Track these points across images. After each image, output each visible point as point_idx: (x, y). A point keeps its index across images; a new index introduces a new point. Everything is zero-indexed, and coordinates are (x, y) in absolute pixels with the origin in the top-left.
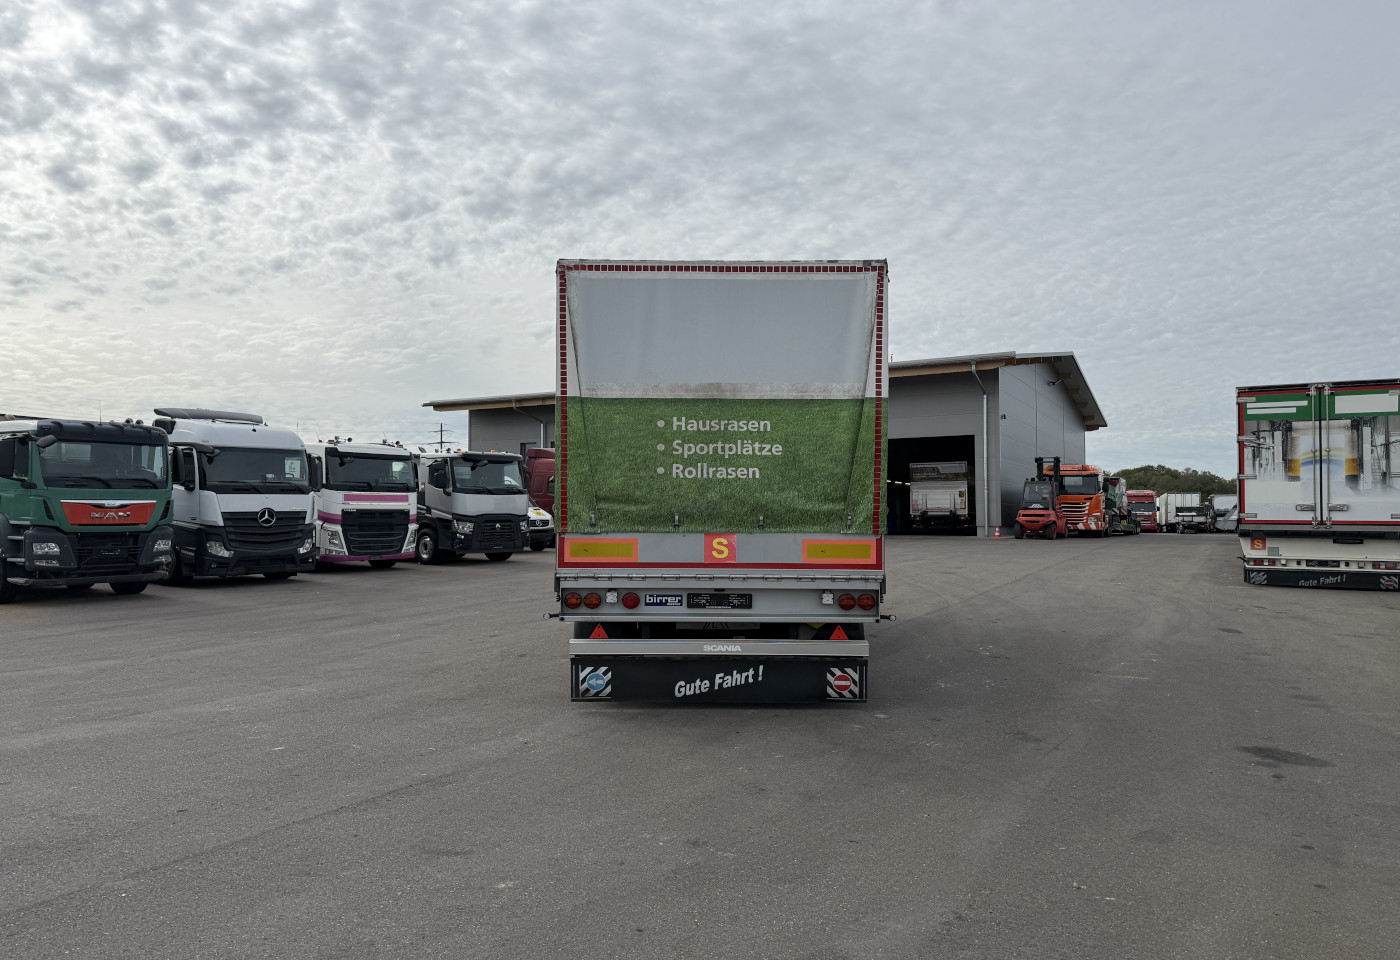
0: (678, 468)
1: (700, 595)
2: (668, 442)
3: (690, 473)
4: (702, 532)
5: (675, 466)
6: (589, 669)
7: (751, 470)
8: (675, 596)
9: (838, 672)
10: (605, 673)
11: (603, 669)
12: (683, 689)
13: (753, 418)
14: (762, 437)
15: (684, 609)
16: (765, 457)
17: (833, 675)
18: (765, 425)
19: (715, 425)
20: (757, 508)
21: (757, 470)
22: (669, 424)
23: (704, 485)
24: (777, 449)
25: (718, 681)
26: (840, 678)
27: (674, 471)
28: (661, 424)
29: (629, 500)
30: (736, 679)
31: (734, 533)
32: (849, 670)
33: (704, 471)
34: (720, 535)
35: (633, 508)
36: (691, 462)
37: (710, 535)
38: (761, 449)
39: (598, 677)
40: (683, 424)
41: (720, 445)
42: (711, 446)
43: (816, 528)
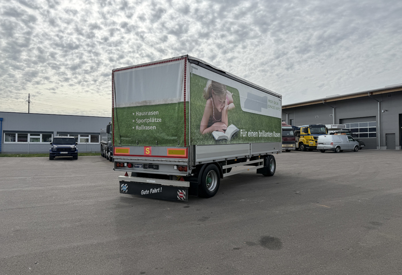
0: (137, 127)
1: (147, 165)
2: (135, 119)
3: (140, 128)
4: (143, 146)
5: (137, 126)
6: (123, 184)
7: (154, 127)
8: (141, 165)
9: (180, 192)
10: (126, 186)
11: (126, 185)
12: (143, 192)
13: (154, 111)
14: (156, 116)
15: (143, 169)
16: (157, 123)
17: (179, 192)
18: (157, 113)
19: (145, 114)
20: (155, 138)
21: (155, 127)
22: (135, 114)
23: (143, 131)
24: (160, 120)
25: (151, 191)
26: (181, 193)
27: (137, 128)
28: (134, 114)
29: (127, 137)
30: (155, 191)
31: (150, 146)
32: (183, 191)
33: (143, 128)
34: (147, 147)
35: (127, 139)
36: (140, 125)
37: (146, 147)
38: (157, 120)
39: (125, 187)
40: (138, 113)
41: (146, 119)
42: (145, 120)
43: (171, 145)
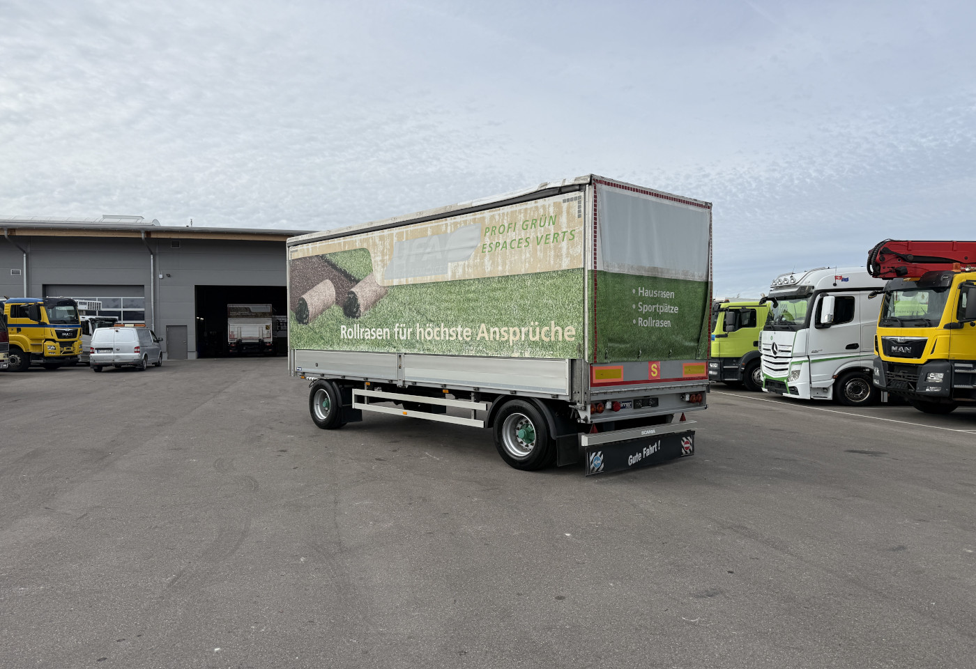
1: (638, 400)
2: (637, 304)
3: (645, 322)
4: (647, 361)
5: (639, 319)
6: (594, 454)
7: (667, 322)
8: (629, 402)
9: (685, 440)
10: (600, 456)
11: (600, 453)
12: (632, 460)
13: (668, 290)
14: (671, 302)
15: (631, 410)
16: (672, 314)
17: (684, 441)
18: (672, 295)
19: (655, 293)
20: (671, 345)
21: (670, 322)
22: (637, 291)
23: (651, 330)
24: (676, 309)
25: (644, 452)
26: (686, 443)
27: (639, 322)
28: (634, 291)
29: (622, 341)
30: (649, 451)
31: (658, 361)
32: (689, 438)
33: (650, 323)
34: (654, 362)
35: (623, 346)
36: (645, 316)
37: (651, 362)
38: (671, 309)
39: (598, 459)
40: (643, 291)
41: (657, 306)
42: (654, 306)
43: (685, 357)
